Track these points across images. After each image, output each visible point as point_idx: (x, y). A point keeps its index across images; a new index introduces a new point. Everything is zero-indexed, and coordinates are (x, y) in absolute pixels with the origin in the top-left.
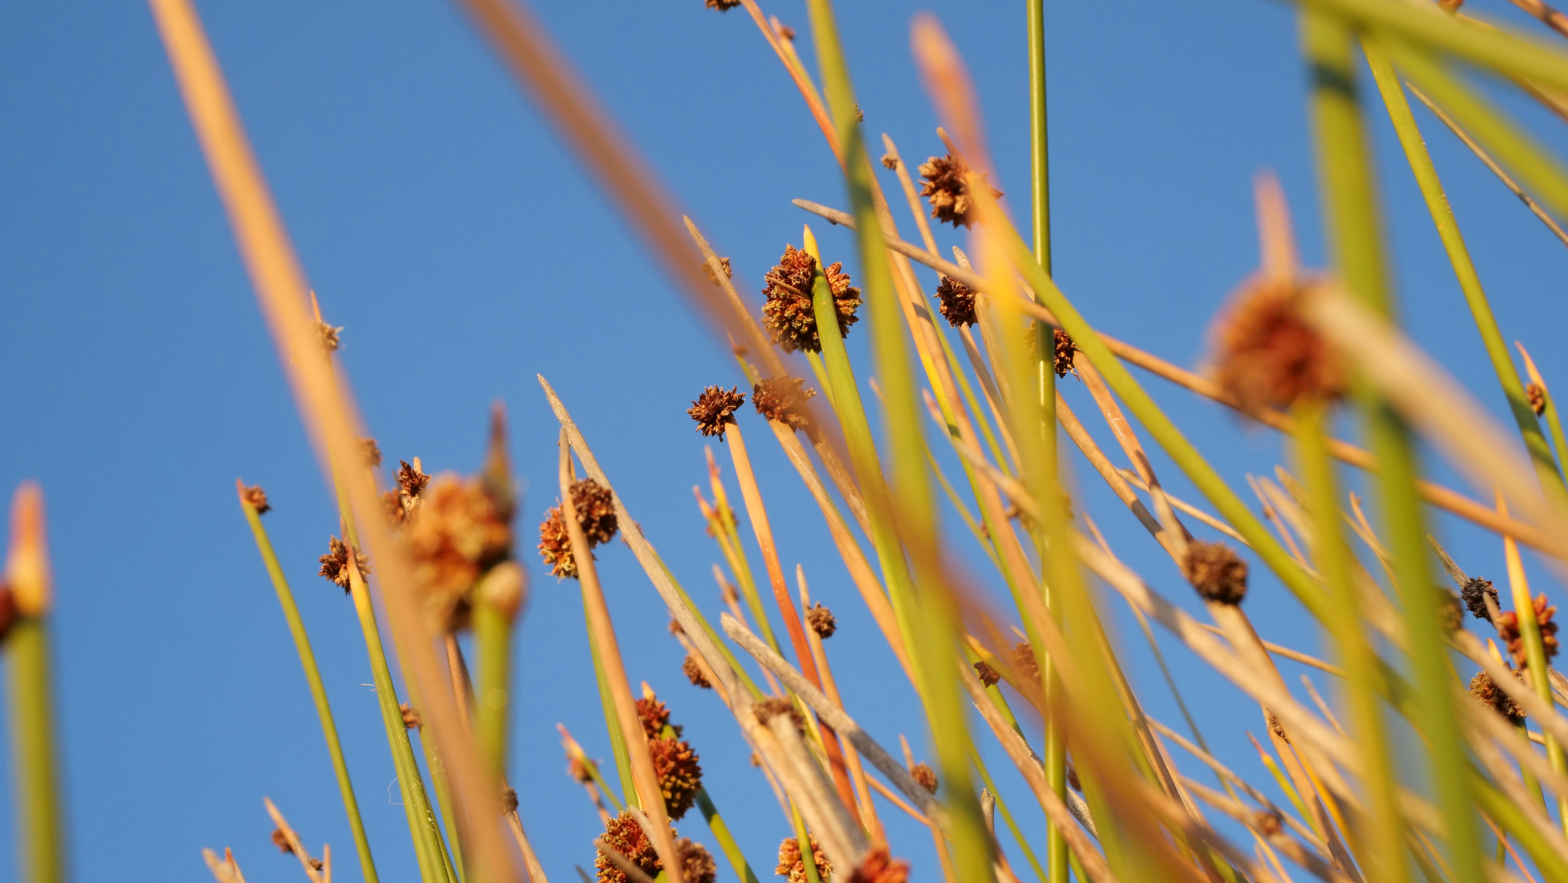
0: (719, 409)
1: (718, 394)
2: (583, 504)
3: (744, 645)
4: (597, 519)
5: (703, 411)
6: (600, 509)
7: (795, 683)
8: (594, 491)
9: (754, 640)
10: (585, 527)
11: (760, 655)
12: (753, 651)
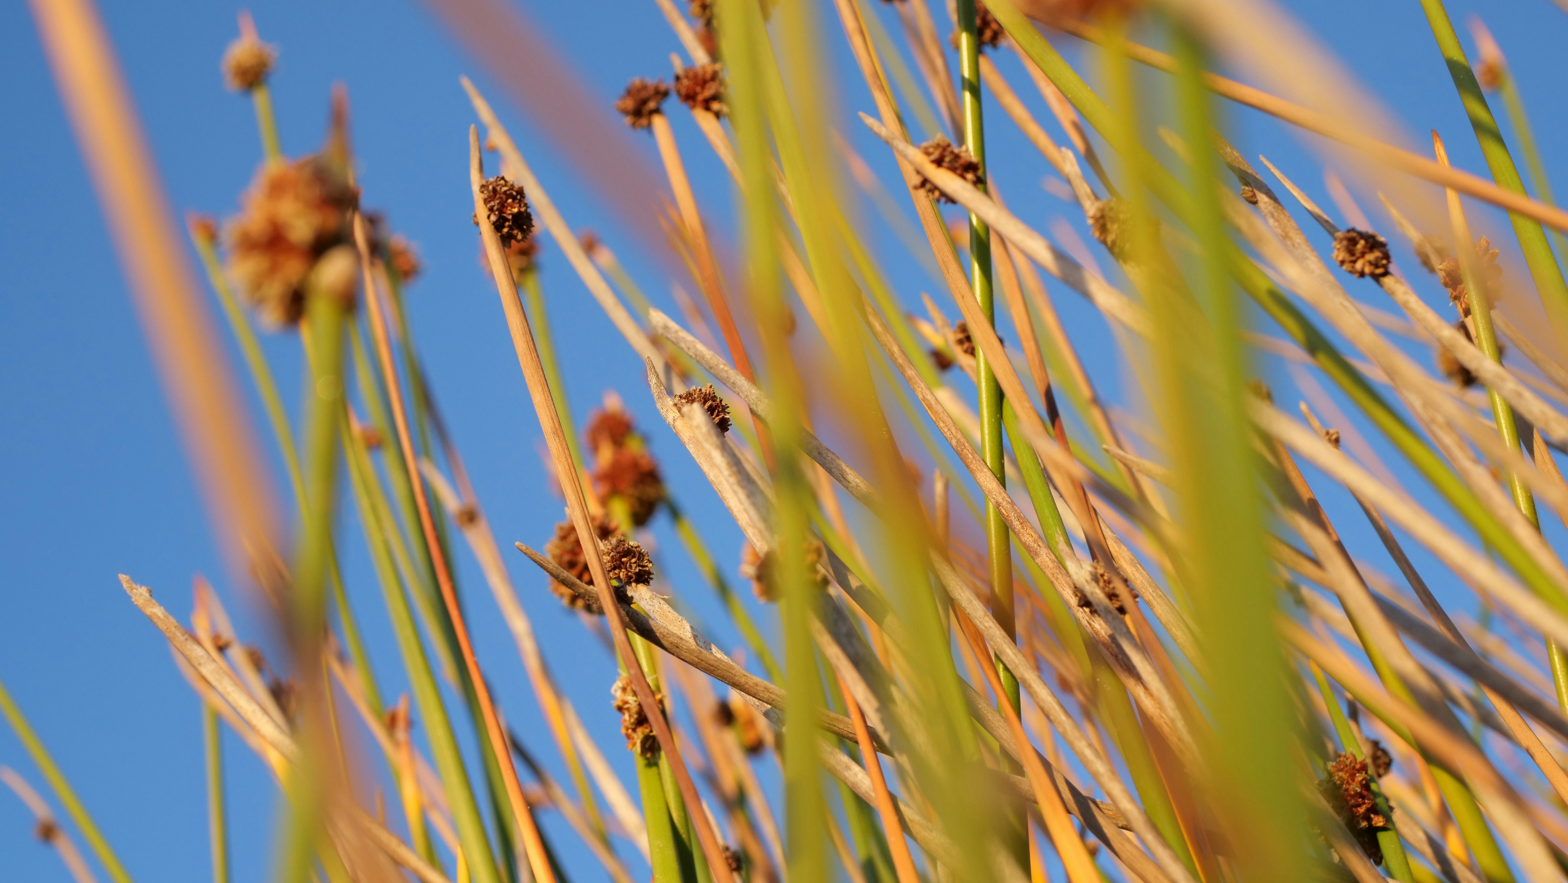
0: (644, 102)
1: (644, 87)
2: (495, 203)
3: (673, 339)
4: (510, 217)
5: (630, 104)
6: (513, 207)
7: (725, 375)
8: (505, 189)
9: (683, 334)
10: (498, 226)
11: (689, 349)
12: (683, 345)
